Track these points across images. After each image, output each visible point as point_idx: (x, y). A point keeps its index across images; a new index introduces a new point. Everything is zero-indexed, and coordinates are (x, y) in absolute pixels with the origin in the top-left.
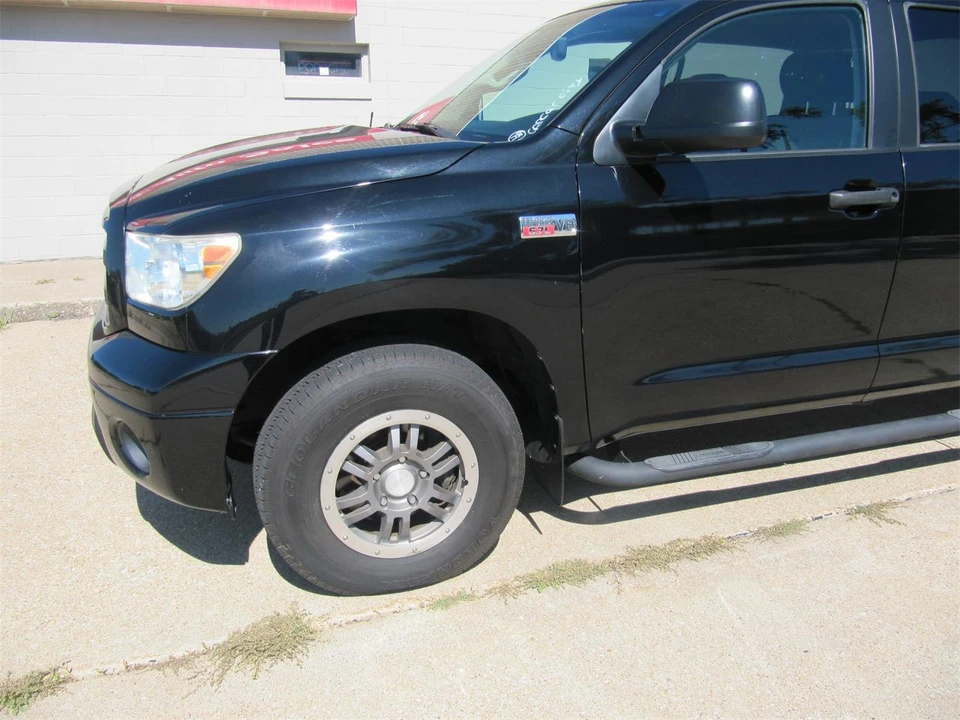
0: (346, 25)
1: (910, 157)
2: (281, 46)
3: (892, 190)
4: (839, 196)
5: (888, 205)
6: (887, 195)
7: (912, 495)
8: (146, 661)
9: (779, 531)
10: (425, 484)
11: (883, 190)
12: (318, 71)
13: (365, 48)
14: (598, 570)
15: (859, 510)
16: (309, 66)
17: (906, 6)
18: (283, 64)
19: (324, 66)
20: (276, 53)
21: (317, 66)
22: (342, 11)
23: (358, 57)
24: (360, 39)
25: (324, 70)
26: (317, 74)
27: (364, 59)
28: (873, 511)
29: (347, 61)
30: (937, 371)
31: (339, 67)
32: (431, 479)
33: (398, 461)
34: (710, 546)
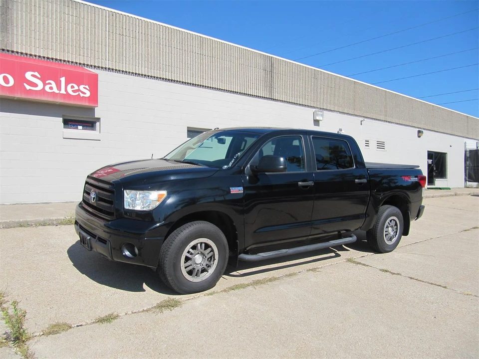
0: (92, 110)
1: (315, 173)
2: (63, 116)
3: (312, 182)
4: (300, 183)
5: (311, 186)
6: (311, 183)
7: (323, 266)
8: (150, 307)
9: (290, 275)
10: (205, 260)
11: (310, 182)
12: (77, 127)
13: (99, 119)
14: (248, 285)
15: (310, 270)
16: (74, 125)
17: (311, 136)
18: (63, 124)
19: (80, 125)
20: (61, 119)
21: (78, 125)
22: (92, 105)
23: (95, 123)
24: (96, 116)
25: (80, 127)
27: (98, 124)
28: (314, 270)
29: (90, 124)
30: (324, 231)
31: (87, 126)
32: (207, 259)
33: (199, 253)
34: (275, 279)
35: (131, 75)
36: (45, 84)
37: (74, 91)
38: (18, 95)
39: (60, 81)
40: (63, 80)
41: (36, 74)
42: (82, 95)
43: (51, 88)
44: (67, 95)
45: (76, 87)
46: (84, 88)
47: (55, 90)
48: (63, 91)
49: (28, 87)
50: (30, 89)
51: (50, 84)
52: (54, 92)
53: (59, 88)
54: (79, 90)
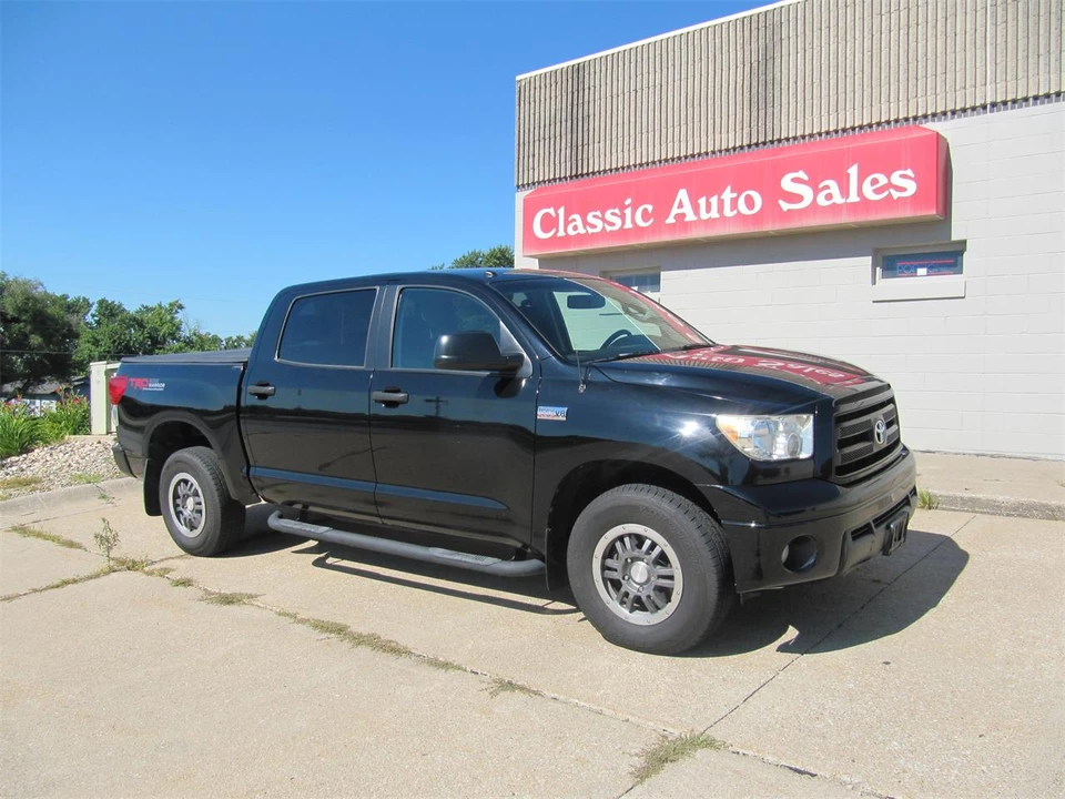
12: (916, 272)
13: (963, 244)
16: (908, 269)
19: (922, 266)
21: (916, 267)
23: (959, 253)
24: (955, 237)
25: (922, 271)
26: (914, 274)
29: (949, 258)
31: (940, 266)
35: (1035, 104)
36: (816, 191)
37: (877, 191)
38: (770, 227)
39: (848, 175)
40: (853, 171)
41: (802, 175)
42: (896, 195)
43: (829, 197)
44: (864, 203)
45: (883, 180)
46: (902, 176)
47: (838, 199)
48: (854, 198)
49: (785, 206)
50: (789, 210)
51: (827, 187)
52: (834, 204)
53: (845, 192)
54: (890, 185)
